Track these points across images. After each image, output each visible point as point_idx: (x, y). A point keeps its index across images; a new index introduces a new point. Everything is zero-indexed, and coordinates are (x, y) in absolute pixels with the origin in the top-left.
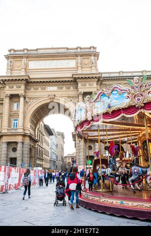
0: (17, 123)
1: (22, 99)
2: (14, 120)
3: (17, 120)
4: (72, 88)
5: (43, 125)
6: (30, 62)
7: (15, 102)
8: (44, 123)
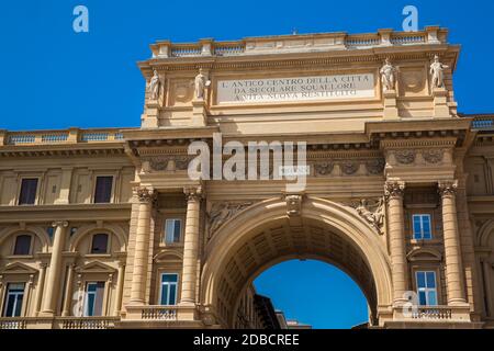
0: (173, 287)
1: (192, 208)
2: (165, 278)
3: (173, 278)
4: (362, 169)
5: (250, 296)
6: (220, 83)
7: (170, 216)
8: (253, 291)
